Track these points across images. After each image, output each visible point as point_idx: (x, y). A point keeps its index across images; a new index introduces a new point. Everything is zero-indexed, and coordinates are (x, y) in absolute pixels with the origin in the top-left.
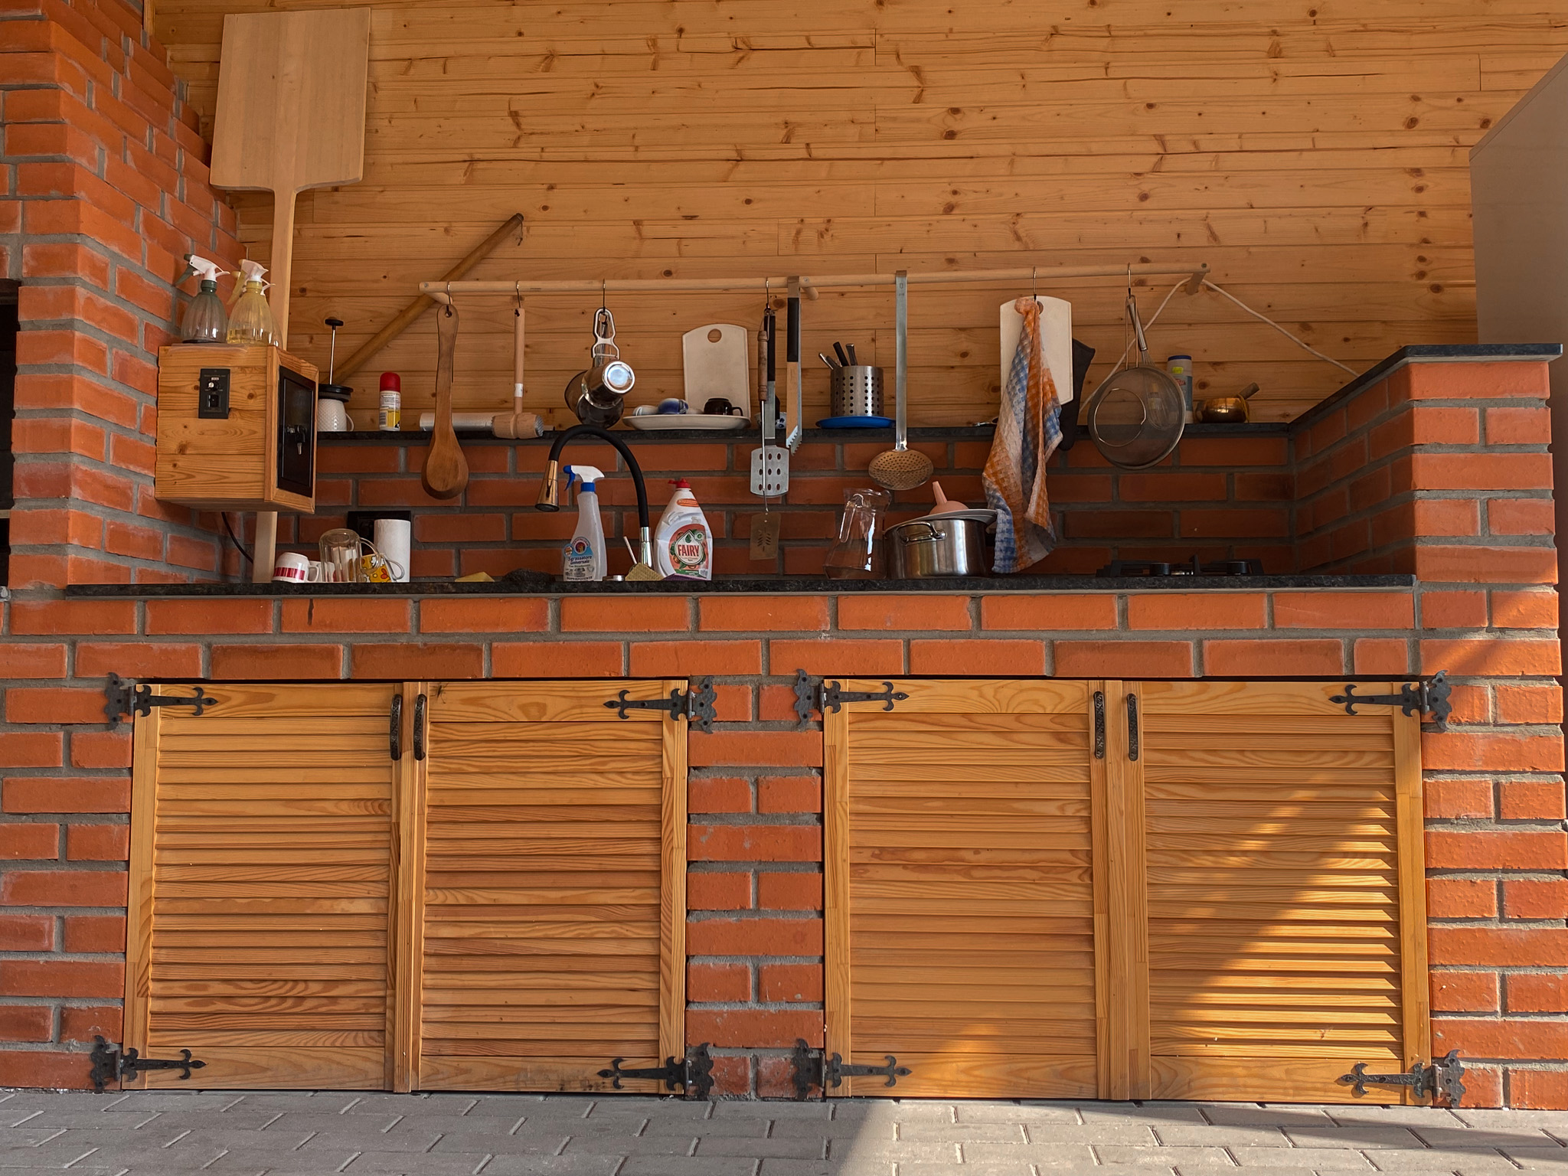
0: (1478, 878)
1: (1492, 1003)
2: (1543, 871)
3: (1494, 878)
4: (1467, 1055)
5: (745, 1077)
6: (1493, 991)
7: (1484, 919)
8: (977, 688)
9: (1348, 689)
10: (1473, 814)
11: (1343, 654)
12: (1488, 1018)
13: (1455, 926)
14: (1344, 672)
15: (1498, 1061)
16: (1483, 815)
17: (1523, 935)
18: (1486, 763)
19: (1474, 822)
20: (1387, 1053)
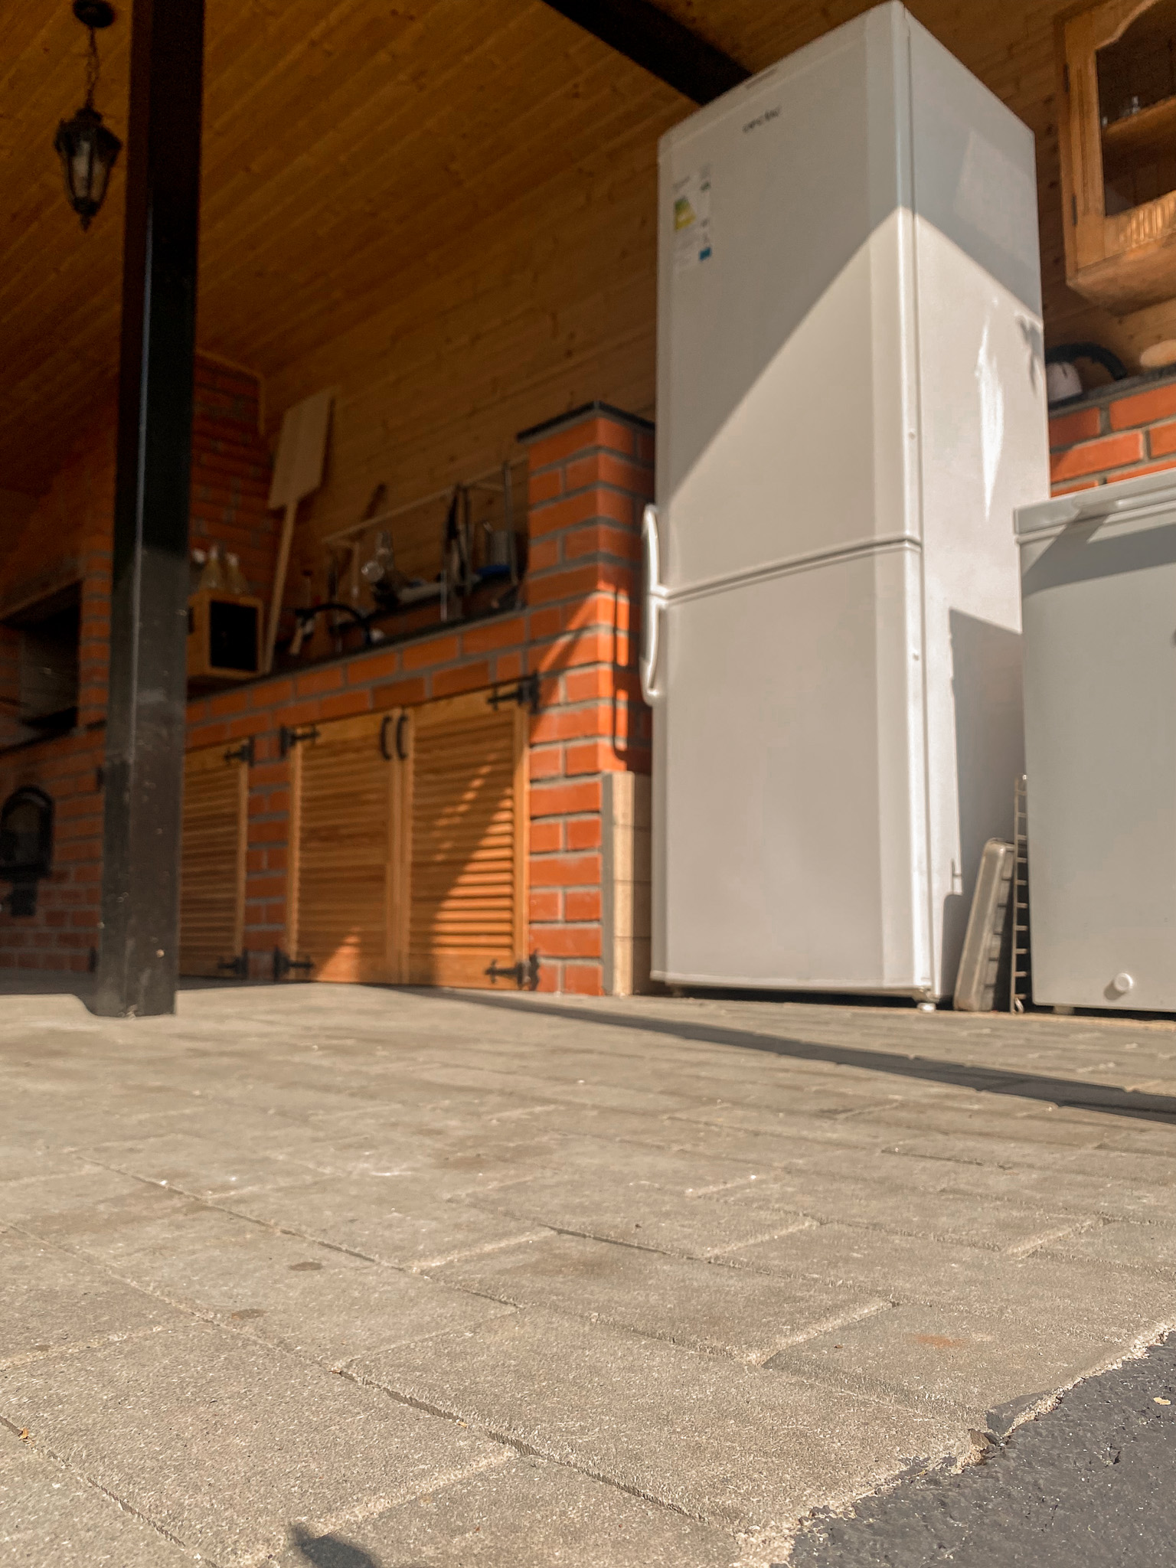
0: (553, 822)
1: (559, 913)
2: (587, 812)
4: (544, 954)
6: (558, 905)
7: (555, 851)
9: (496, 691)
10: (552, 774)
11: (491, 669)
12: (556, 925)
13: (543, 857)
14: (492, 681)
15: (560, 958)
16: (556, 773)
17: (575, 862)
18: (559, 735)
19: (552, 779)
20: (506, 953)
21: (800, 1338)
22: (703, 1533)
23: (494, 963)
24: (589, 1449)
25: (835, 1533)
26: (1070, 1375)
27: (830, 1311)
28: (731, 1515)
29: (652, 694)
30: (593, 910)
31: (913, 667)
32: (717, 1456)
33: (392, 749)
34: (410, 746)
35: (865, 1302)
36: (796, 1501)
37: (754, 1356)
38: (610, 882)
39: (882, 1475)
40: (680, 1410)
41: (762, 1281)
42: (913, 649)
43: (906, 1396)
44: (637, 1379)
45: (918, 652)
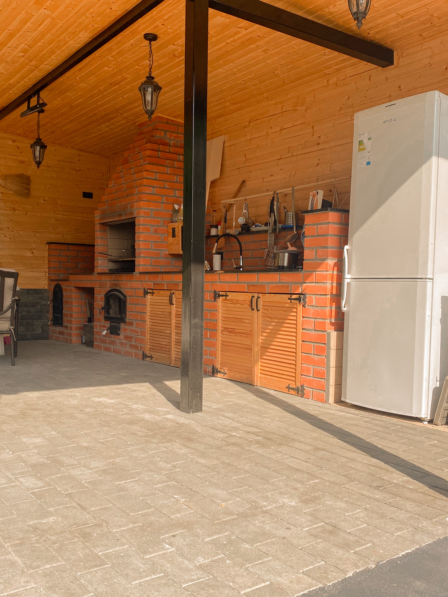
0: (310, 344)
1: (311, 374)
2: (322, 343)
3: (313, 344)
4: (306, 386)
5: (207, 371)
6: (311, 371)
7: (310, 354)
8: (238, 294)
9: (291, 296)
10: (310, 328)
11: (290, 288)
12: (310, 378)
13: (306, 355)
14: (290, 293)
15: (311, 388)
16: (311, 328)
17: (317, 358)
18: (313, 316)
19: (310, 330)
20: (294, 383)
21: (359, 549)
22: (344, 572)
23: (289, 385)
24: (333, 563)
25: (357, 573)
26: (389, 558)
27: (363, 545)
28: (347, 571)
29: (344, 309)
30: (323, 376)
31: (428, 319)
32: (346, 565)
33: (254, 306)
34: (260, 307)
35: (369, 544)
36: (354, 570)
37: (352, 551)
38: (328, 367)
39: (363, 568)
40: (343, 559)
41: (355, 538)
42: (428, 313)
43: (369, 559)
44: (338, 554)
45: (430, 314)
